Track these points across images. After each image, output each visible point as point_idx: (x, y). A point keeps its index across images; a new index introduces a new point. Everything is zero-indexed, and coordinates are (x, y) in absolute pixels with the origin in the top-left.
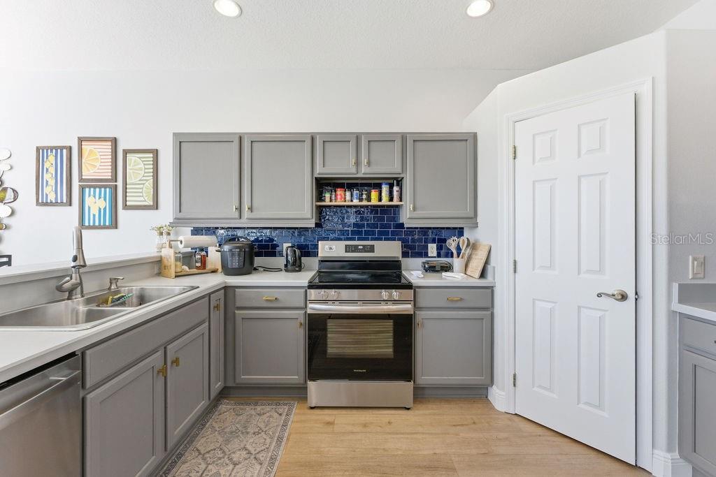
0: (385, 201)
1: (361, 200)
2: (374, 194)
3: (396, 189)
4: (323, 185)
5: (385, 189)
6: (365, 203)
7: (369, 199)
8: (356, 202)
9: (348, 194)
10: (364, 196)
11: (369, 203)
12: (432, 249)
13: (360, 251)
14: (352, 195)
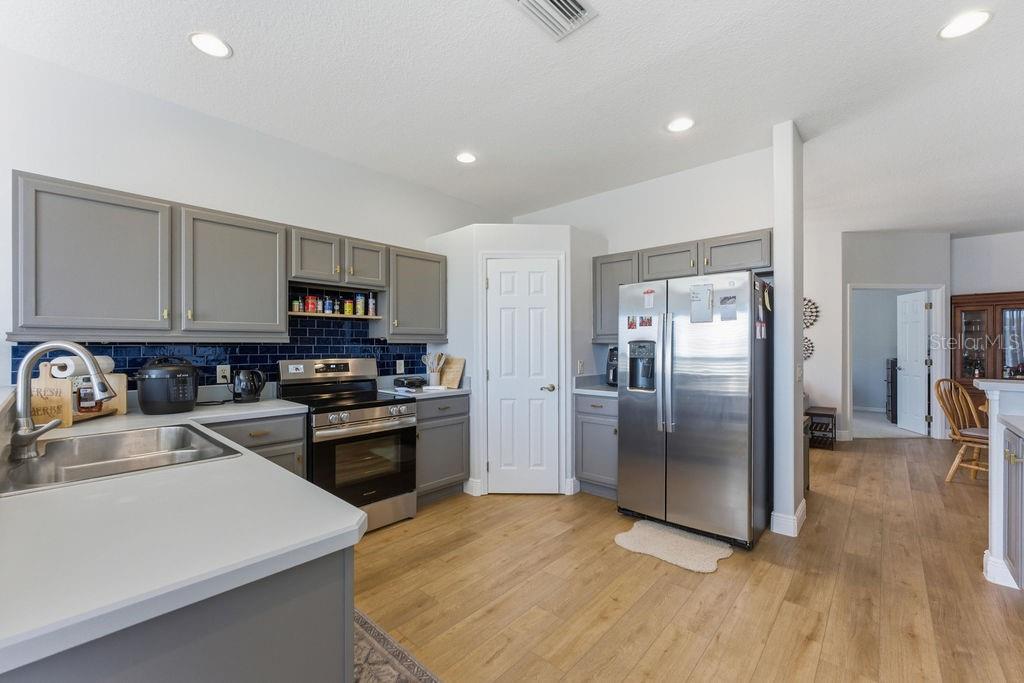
0: (360, 314)
1: (333, 311)
2: (348, 306)
3: (371, 302)
4: (298, 291)
5: (360, 301)
6: (337, 315)
7: (342, 311)
8: (328, 313)
9: (320, 303)
10: (337, 307)
11: (342, 316)
12: (400, 366)
13: (333, 370)
14: (324, 304)
